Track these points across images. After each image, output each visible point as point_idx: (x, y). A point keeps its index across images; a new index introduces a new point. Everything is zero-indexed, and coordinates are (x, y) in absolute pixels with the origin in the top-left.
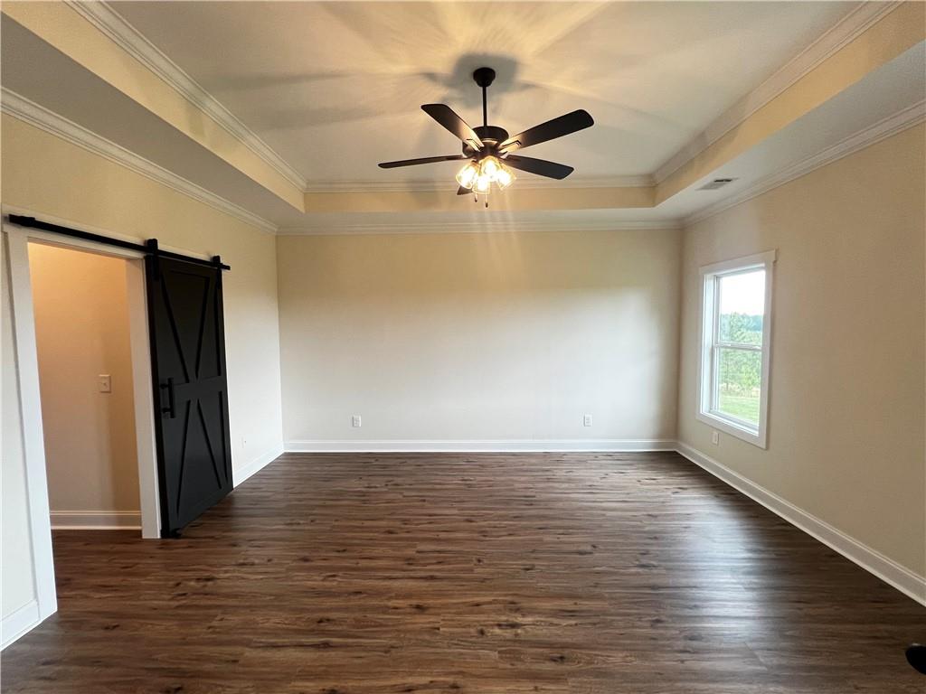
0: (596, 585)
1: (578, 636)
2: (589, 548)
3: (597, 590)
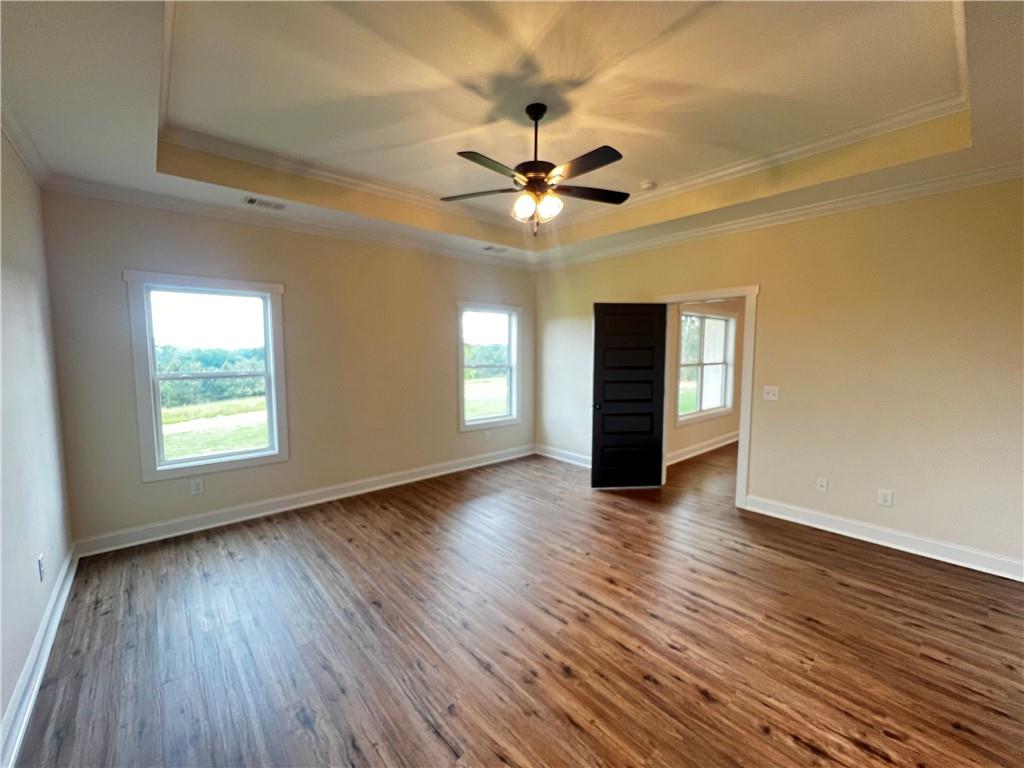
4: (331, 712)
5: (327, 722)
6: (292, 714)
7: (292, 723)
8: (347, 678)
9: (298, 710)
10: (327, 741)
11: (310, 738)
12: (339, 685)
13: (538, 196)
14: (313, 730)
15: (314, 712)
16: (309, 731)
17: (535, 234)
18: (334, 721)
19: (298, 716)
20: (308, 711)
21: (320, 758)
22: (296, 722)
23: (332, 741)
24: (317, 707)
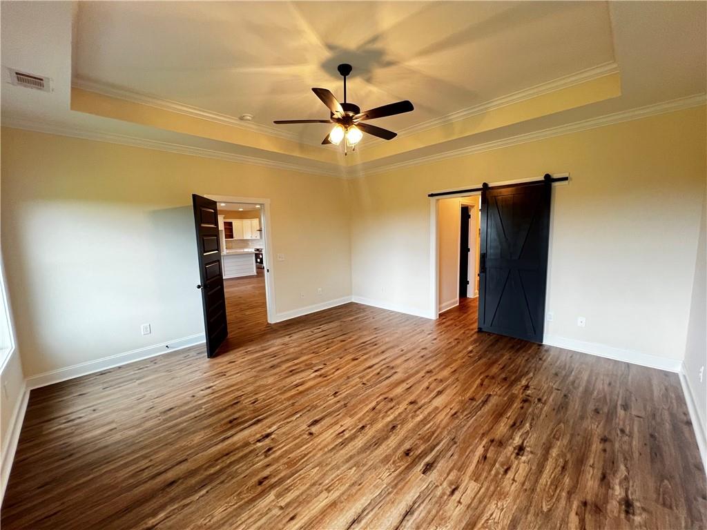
0: (293, 404)
1: (288, 380)
2: (314, 429)
3: (291, 402)
4: (508, 441)
5: (514, 440)
6: (524, 458)
7: (527, 456)
8: (484, 443)
9: (520, 457)
10: (522, 435)
11: (527, 442)
12: (490, 445)
13: (346, 128)
14: (523, 443)
15: (515, 449)
16: (525, 444)
17: (346, 155)
18: (511, 437)
19: (522, 455)
20: (516, 451)
21: (530, 435)
22: (526, 453)
23: (520, 434)
24: (511, 448)
